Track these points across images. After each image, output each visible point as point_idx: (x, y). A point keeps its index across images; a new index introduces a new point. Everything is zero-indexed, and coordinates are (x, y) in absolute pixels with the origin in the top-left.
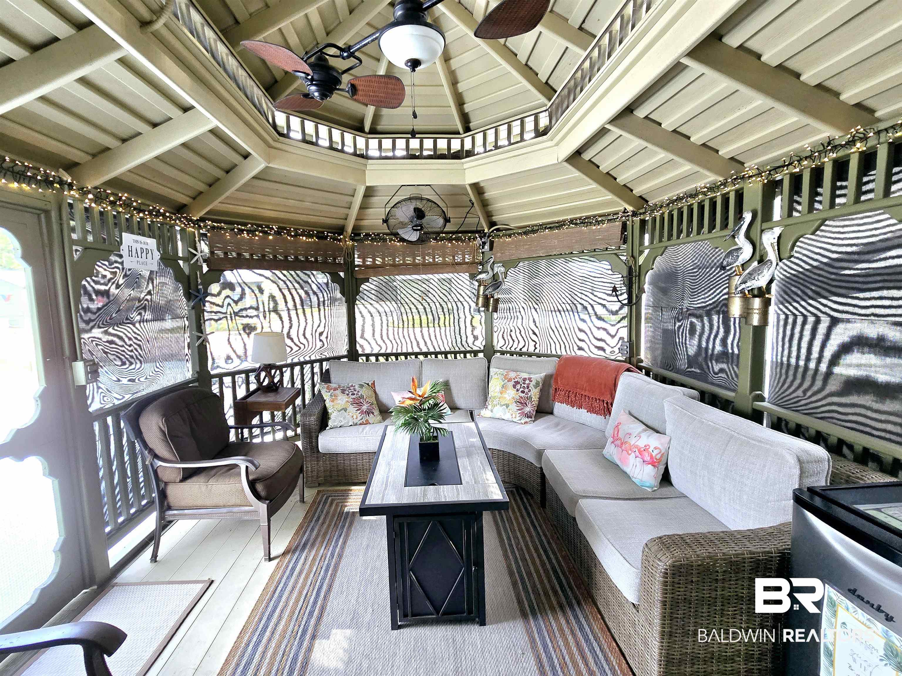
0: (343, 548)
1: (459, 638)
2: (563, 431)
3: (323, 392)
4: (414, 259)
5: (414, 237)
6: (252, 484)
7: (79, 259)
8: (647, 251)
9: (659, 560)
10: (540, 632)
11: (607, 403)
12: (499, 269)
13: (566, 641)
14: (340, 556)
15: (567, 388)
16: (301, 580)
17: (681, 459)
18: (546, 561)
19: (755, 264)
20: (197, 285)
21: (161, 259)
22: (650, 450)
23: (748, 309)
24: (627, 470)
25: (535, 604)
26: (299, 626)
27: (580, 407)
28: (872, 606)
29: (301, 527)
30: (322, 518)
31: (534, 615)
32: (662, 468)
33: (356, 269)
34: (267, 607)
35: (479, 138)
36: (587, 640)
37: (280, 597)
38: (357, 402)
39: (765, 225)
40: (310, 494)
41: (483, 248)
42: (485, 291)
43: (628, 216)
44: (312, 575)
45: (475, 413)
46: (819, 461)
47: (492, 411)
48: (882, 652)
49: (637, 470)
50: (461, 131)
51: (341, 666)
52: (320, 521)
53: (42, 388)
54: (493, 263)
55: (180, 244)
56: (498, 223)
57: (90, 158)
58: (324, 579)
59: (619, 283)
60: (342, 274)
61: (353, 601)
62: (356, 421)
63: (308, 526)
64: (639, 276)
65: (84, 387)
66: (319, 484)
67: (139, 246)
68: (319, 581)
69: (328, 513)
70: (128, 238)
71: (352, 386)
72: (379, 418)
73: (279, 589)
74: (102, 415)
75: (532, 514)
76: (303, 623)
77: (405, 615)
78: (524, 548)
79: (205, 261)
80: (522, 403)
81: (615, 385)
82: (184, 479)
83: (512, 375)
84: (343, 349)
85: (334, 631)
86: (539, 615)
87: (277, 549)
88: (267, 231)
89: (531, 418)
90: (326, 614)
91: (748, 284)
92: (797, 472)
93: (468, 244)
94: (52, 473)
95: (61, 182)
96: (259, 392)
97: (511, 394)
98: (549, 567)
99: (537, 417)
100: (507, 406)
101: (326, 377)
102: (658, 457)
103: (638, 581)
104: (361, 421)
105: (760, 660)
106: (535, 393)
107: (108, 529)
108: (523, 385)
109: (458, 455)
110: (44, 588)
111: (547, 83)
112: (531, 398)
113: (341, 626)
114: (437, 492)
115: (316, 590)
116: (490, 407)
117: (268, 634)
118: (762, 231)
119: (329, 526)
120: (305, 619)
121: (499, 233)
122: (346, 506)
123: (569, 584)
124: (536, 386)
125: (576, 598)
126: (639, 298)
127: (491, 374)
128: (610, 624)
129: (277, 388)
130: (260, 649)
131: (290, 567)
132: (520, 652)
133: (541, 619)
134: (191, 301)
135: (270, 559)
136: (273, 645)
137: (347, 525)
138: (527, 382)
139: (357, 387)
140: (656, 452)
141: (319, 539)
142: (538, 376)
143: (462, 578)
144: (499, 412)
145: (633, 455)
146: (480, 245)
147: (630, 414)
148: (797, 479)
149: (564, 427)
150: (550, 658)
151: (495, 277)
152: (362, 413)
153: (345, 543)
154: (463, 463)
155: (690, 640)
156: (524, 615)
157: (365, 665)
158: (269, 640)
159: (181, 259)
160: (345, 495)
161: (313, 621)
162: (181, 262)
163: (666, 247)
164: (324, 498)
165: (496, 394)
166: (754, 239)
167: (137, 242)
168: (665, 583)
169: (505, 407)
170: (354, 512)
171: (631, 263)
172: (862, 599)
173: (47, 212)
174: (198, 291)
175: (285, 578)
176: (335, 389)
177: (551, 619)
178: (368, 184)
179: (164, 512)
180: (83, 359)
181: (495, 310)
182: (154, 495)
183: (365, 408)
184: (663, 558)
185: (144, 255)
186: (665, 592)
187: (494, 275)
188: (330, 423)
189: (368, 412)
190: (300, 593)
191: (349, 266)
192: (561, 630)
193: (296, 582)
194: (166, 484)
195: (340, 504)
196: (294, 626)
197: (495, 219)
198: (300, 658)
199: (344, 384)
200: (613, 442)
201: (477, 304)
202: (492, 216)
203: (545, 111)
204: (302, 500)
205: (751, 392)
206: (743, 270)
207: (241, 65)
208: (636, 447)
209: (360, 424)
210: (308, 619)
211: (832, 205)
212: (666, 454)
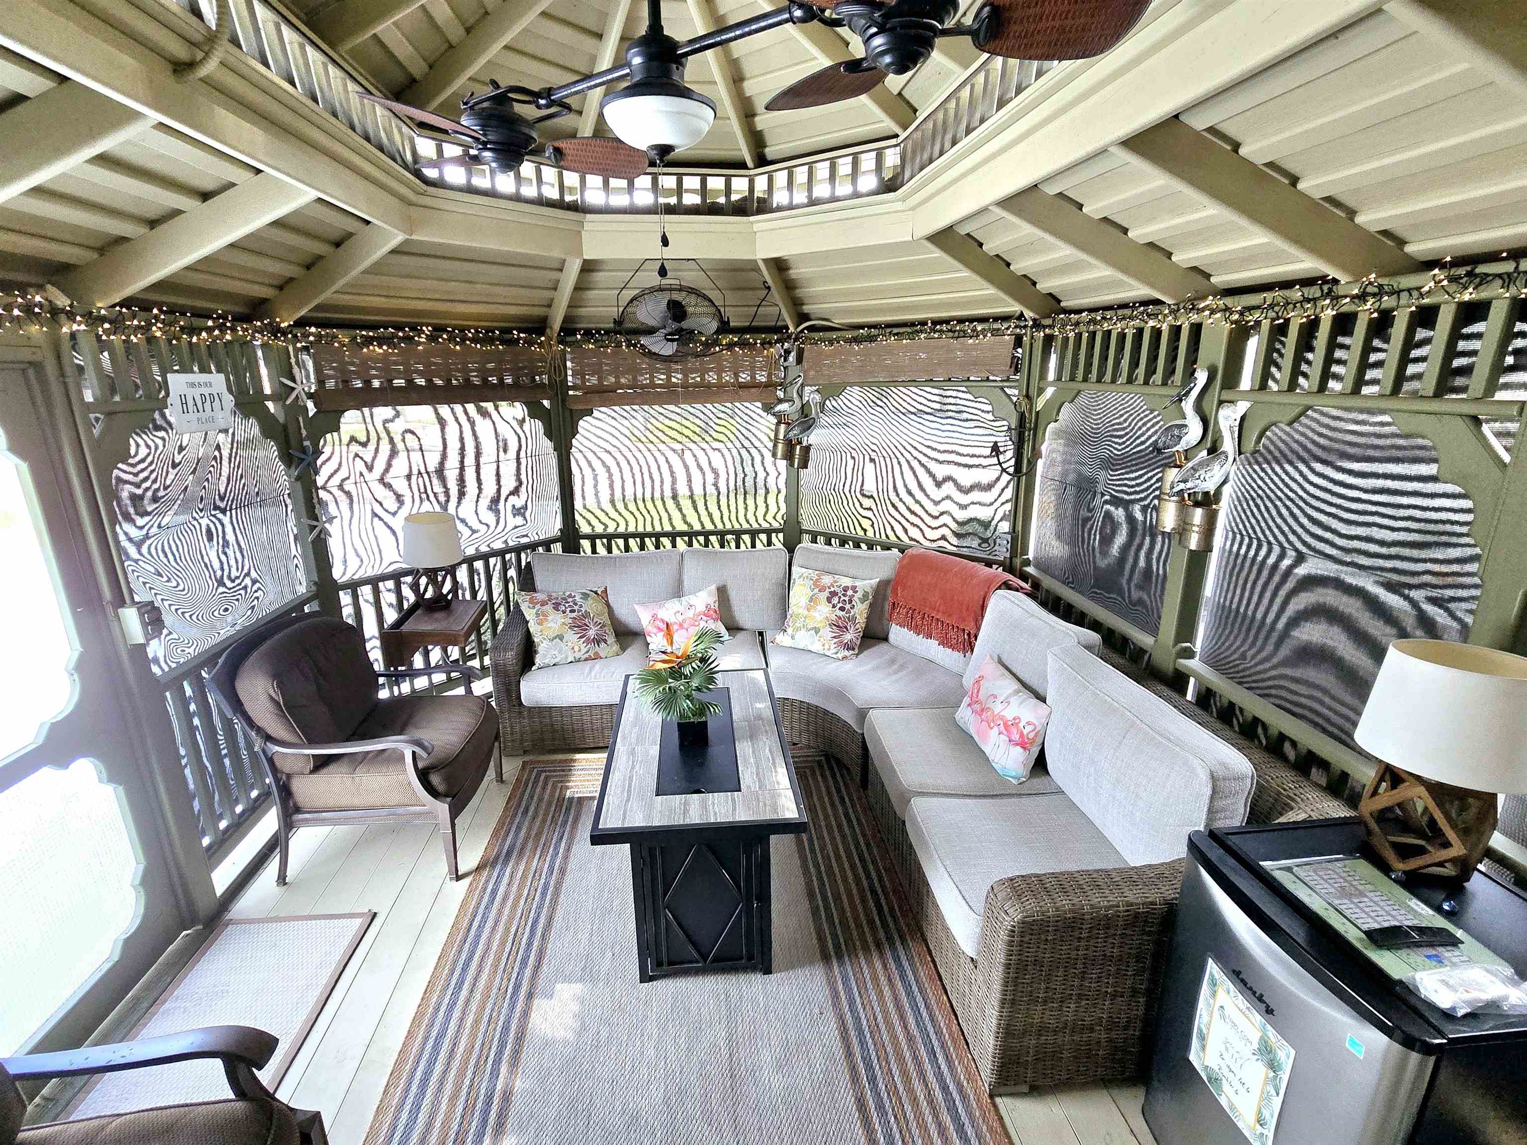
0: (566, 858)
1: (734, 993)
2: (901, 674)
3: (524, 608)
4: (669, 377)
5: (669, 349)
6: (423, 775)
7: (103, 433)
8: (1050, 391)
9: (1006, 912)
10: (846, 982)
11: (969, 634)
12: (811, 395)
13: (880, 994)
14: (563, 871)
15: (911, 604)
16: (506, 911)
17: (1061, 743)
18: (863, 876)
19: (1205, 453)
20: (301, 440)
21: (236, 405)
22: (1021, 725)
23: (1185, 523)
24: (987, 750)
25: (842, 940)
26: (509, 980)
27: (929, 636)
28: (1254, 993)
29: (501, 823)
30: (532, 808)
31: (840, 957)
32: (1035, 751)
33: (571, 393)
34: (460, 952)
35: (781, 178)
36: (910, 993)
37: (478, 936)
38: (580, 625)
39: (1226, 395)
40: (511, 767)
41: (785, 360)
42: (787, 433)
43: (1025, 327)
44: (522, 902)
45: (768, 637)
46: (1239, 778)
47: (793, 637)
48: (1256, 1046)
49: (1001, 750)
50: (750, 164)
51: (570, 1036)
52: (530, 814)
53: (76, 655)
54: (802, 385)
55: (264, 371)
56: (813, 316)
57: (95, 256)
58: (540, 907)
59: (1003, 439)
60: (546, 403)
61: (585, 941)
62: (578, 655)
63: (511, 823)
64: (1035, 429)
65: (143, 647)
66: (525, 752)
67: (196, 392)
68: (533, 911)
69: (540, 800)
70: (177, 382)
71: (570, 596)
72: (616, 648)
73: (476, 924)
74: (174, 681)
75: (847, 800)
76: (514, 975)
77: (659, 964)
78: (832, 854)
79: (310, 396)
80: (840, 627)
81: (983, 608)
82: (316, 769)
83: (827, 580)
84: (554, 526)
85: (558, 986)
86: (846, 959)
87: (469, 860)
88: (413, 337)
89: (853, 649)
90: (546, 961)
91: (1189, 485)
92: (1208, 791)
93: (760, 353)
94: (113, 778)
95: (55, 311)
96: (419, 612)
97: (824, 611)
98: (865, 883)
99: (863, 647)
100: (817, 631)
101: (527, 581)
102: (1031, 736)
103: (978, 930)
104: (587, 655)
105: (1126, 1028)
106: (860, 611)
107: (206, 841)
108: (843, 598)
109: (737, 735)
110: (128, 938)
111: (900, 94)
112: (854, 618)
113: (568, 979)
114: (704, 806)
115: (530, 924)
116: (790, 631)
117: (464, 992)
118: (1221, 403)
119: (544, 821)
120: (516, 970)
121: (814, 335)
122: (567, 788)
123: (892, 910)
124: (863, 600)
125: (899, 931)
126: (1032, 465)
127: (794, 576)
128: (941, 971)
129: (449, 603)
130: (457, 1014)
131: (489, 890)
132: (817, 1011)
133: (848, 963)
134: (293, 468)
135: (458, 878)
136: (473, 1007)
137: (570, 820)
138: (850, 592)
139: (577, 598)
140: (1029, 728)
141: (530, 845)
142: (867, 584)
143: (739, 916)
144: (804, 639)
145: (996, 730)
146: (781, 356)
147: (1001, 662)
148: (1207, 801)
149: (902, 667)
150: (857, 1019)
151: (804, 410)
152: (588, 641)
153: (568, 849)
154: (743, 749)
155: (1039, 1008)
156: (826, 958)
157: (604, 1034)
158: (467, 1002)
159: (268, 398)
160: (566, 769)
161: (528, 972)
162: (270, 405)
163: (1079, 392)
164: (534, 774)
165: (801, 611)
166: (1207, 413)
167: (192, 385)
168: (1010, 944)
169: (813, 632)
170: (580, 798)
171: (1024, 407)
172: (1245, 984)
173: (37, 366)
174: (304, 450)
175: (483, 906)
176: (543, 603)
177: (863, 963)
178: (586, 257)
179: (290, 816)
180: (134, 603)
181: (804, 464)
182: (267, 781)
183: (592, 633)
184: (1011, 911)
185: (207, 405)
186: (1009, 954)
187: (803, 406)
188: (538, 660)
189: (598, 640)
190: (507, 930)
191: (558, 389)
192: (875, 979)
193: (500, 912)
194: (289, 776)
195: (560, 785)
196: (502, 979)
197: (806, 309)
198: (513, 1027)
199: (558, 593)
200: (969, 705)
201: (774, 455)
202: (803, 304)
203: (895, 146)
204: (500, 778)
205: (1176, 644)
206: (1186, 459)
207: (351, 76)
208: (1002, 718)
209: (586, 660)
210: (520, 969)
211: (1322, 387)
212: (1042, 732)
